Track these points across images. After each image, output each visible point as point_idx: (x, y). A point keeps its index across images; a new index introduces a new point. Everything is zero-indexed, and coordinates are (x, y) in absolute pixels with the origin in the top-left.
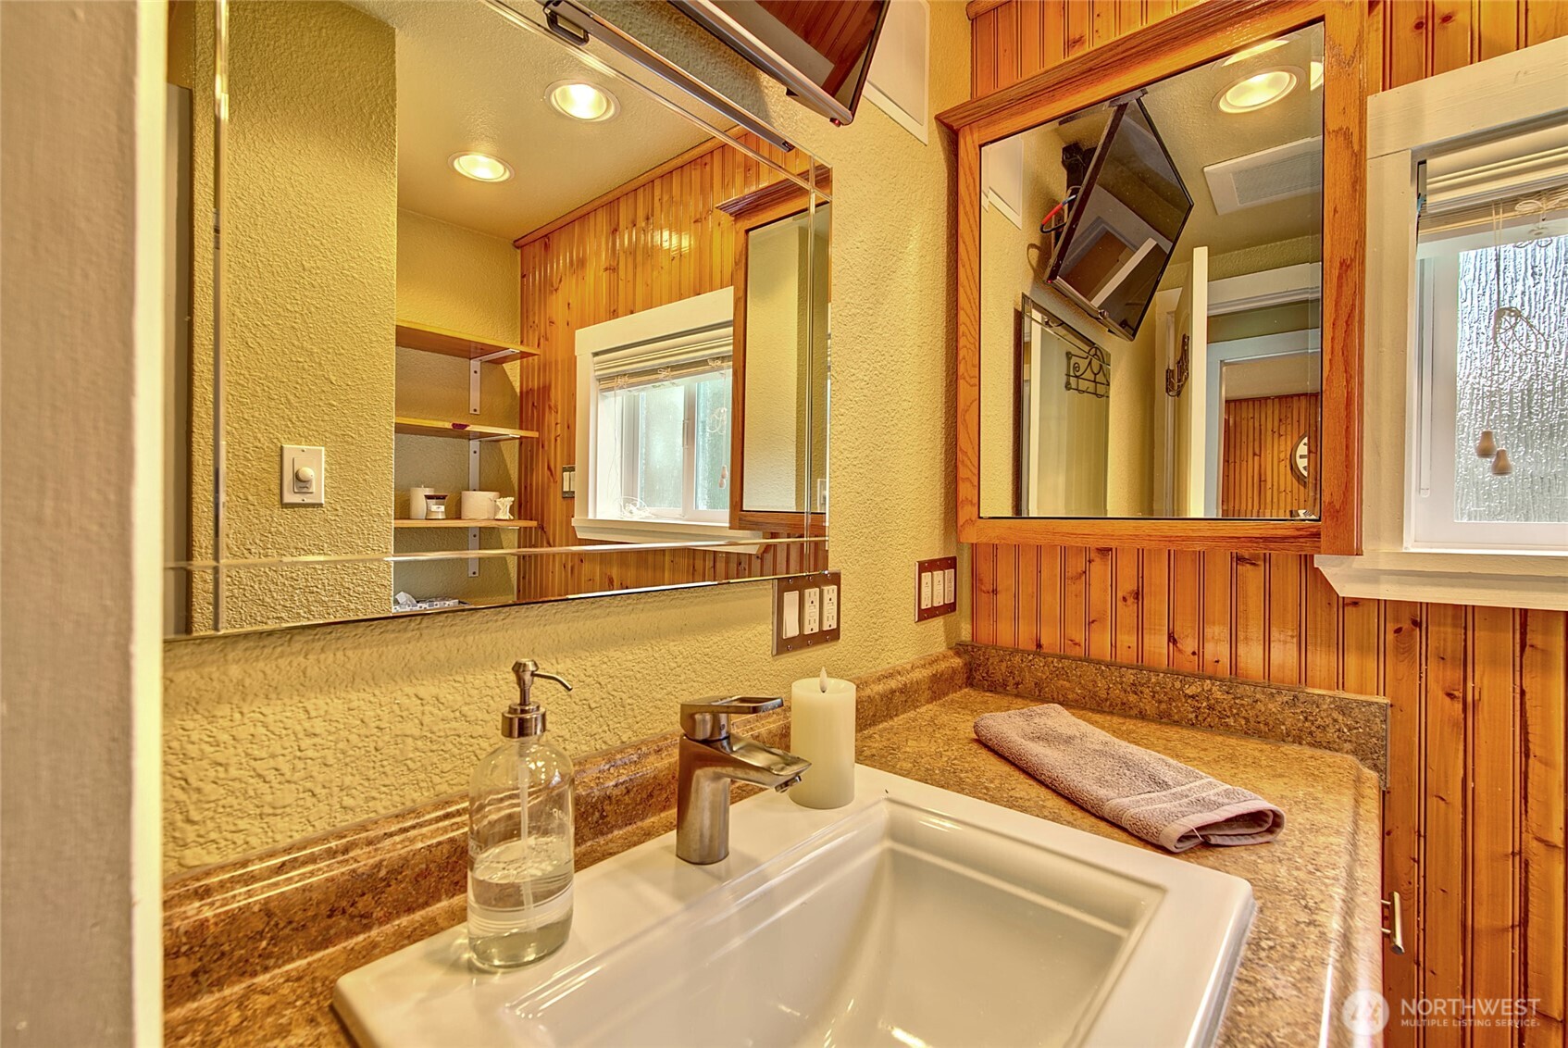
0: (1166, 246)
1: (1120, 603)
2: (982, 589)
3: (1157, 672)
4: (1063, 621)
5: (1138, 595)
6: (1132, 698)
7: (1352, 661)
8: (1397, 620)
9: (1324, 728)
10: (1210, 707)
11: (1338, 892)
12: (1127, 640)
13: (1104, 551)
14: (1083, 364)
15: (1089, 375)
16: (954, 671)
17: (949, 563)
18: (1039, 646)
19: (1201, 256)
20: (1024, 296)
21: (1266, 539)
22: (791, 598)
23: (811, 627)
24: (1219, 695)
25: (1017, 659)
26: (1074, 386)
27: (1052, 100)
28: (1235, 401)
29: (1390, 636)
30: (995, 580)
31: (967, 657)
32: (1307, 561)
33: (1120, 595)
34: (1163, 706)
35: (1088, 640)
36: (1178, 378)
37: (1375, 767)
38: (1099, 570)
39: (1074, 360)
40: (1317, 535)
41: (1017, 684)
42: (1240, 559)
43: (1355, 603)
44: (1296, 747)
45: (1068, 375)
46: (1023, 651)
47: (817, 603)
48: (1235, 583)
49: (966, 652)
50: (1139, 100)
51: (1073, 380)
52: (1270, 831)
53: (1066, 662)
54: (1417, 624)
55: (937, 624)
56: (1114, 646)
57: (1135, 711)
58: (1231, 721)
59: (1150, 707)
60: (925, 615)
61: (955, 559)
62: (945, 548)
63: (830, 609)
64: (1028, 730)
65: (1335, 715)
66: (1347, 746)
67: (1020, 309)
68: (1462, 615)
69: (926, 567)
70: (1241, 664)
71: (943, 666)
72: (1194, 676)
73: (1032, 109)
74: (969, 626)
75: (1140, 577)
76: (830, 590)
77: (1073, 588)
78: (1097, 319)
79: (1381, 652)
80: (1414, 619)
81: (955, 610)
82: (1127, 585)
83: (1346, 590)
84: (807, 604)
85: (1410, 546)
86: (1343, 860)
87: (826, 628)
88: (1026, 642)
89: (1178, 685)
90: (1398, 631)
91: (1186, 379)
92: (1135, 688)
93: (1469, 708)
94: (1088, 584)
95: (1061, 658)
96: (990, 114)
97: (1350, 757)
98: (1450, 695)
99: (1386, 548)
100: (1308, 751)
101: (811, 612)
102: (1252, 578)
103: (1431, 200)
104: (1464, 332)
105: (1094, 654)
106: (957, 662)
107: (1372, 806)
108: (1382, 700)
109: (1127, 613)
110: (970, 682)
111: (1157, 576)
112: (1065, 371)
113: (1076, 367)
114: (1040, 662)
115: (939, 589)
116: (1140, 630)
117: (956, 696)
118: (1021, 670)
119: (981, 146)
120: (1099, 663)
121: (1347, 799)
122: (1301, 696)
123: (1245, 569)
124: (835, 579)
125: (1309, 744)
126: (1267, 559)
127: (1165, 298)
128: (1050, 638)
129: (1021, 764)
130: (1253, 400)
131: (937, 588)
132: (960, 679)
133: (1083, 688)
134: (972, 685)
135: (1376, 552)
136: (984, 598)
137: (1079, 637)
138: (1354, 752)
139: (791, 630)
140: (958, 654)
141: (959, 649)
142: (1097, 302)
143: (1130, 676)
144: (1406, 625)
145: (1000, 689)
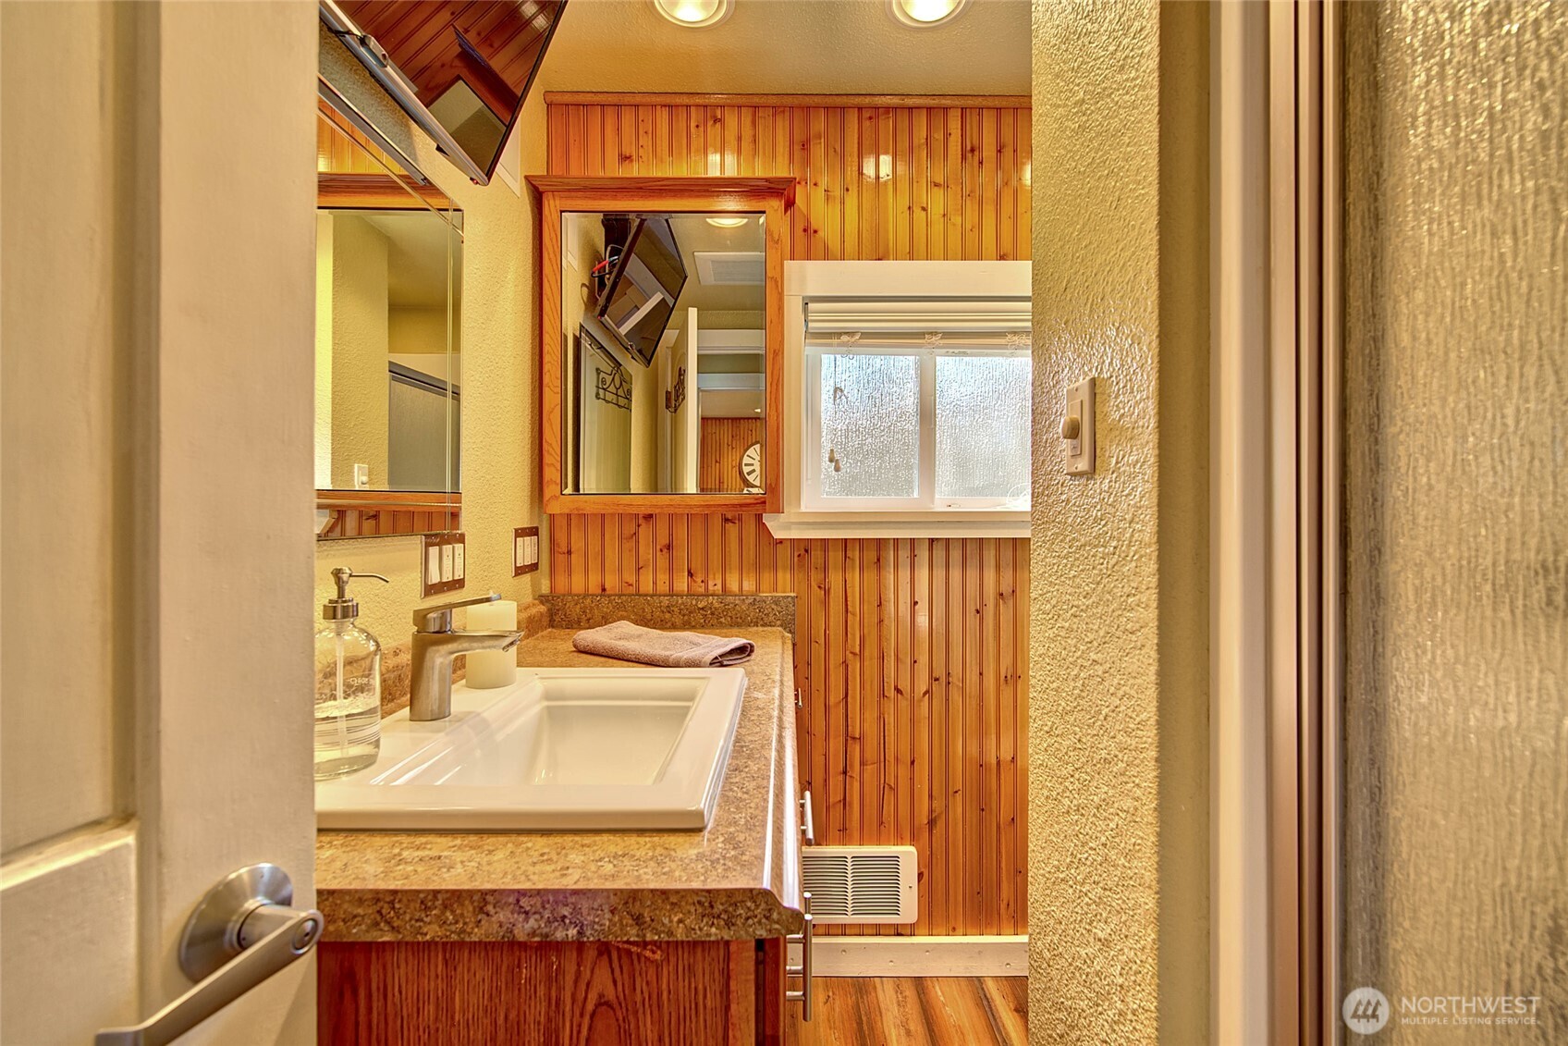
0: (670, 301)
1: (658, 553)
2: (558, 553)
3: (682, 596)
4: (620, 570)
5: (669, 547)
6: (668, 616)
7: (780, 575)
8: (799, 550)
9: (767, 615)
10: (712, 614)
11: (778, 669)
12: (663, 578)
13: (649, 517)
14: (609, 379)
15: (612, 389)
16: (542, 614)
17: (533, 531)
18: (604, 590)
19: (693, 313)
20: (581, 326)
21: (741, 505)
22: (434, 551)
23: (447, 577)
24: (716, 605)
25: (589, 601)
26: (602, 396)
27: (615, 198)
28: (708, 419)
29: (796, 559)
30: (569, 543)
31: (549, 605)
32: (759, 517)
33: (658, 548)
34: (686, 618)
35: (637, 581)
36: (676, 397)
37: (790, 632)
38: (645, 531)
39: (602, 375)
40: (764, 502)
41: (589, 620)
42: (727, 520)
43: (781, 541)
44: (755, 628)
45: (598, 387)
46: (593, 595)
47: (451, 557)
48: (724, 533)
49: (548, 601)
50: (667, 221)
51: (601, 392)
52: (749, 655)
53: (624, 598)
54: (806, 551)
55: (527, 578)
56: (655, 583)
57: (669, 624)
58: (723, 620)
59: (678, 621)
60: (520, 571)
61: (537, 528)
62: (531, 519)
63: (459, 561)
64: (613, 636)
65: (773, 606)
66: (779, 623)
67: (578, 334)
68: (825, 542)
69: (520, 533)
70: (728, 585)
71: (534, 611)
72: (702, 595)
73: (601, 199)
74: (548, 582)
75: (671, 535)
76: (459, 547)
77: (626, 545)
78: (627, 349)
79: (792, 568)
80: (805, 547)
81: (537, 569)
82: (663, 540)
83: (777, 535)
84: (445, 558)
85: (803, 509)
86: (779, 661)
87: (456, 578)
88: (594, 588)
89: (694, 602)
90: (799, 556)
91: (683, 400)
92: (669, 609)
93: (827, 592)
94: (637, 542)
95: (620, 596)
96: (569, 190)
97: (780, 629)
98: (820, 587)
99: (794, 510)
100: (761, 629)
101: (447, 562)
102: (733, 530)
103: (810, 325)
104: (824, 396)
105: (642, 590)
106: (543, 608)
107: (790, 646)
108: (792, 594)
109: (662, 561)
110: (552, 624)
111: (681, 532)
112: (595, 384)
113: (604, 382)
114: (605, 601)
115: (528, 551)
116: (671, 570)
117: (545, 633)
118: (591, 609)
119: (562, 212)
120: (646, 595)
121: (779, 642)
122: (758, 599)
123: (729, 525)
124: (461, 539)
125: (762, 625)
126: (740, 519)
127: (670, 335)
128: (612, 582)
129: (614, 654)
130: (716, 419)
131: (527, 551)
132: (545, 621)
133: (636, 614)
134: (553, 627)
135: (789, 514)
136: (561, 559)
137: (632, 579)
138: (781, 626)
139: (434, 578)
140: (542, 603)
141: (542, 599)
142: (624, 330)
143: (665, 601)
144: (802, 552)
145: (575, 626)
